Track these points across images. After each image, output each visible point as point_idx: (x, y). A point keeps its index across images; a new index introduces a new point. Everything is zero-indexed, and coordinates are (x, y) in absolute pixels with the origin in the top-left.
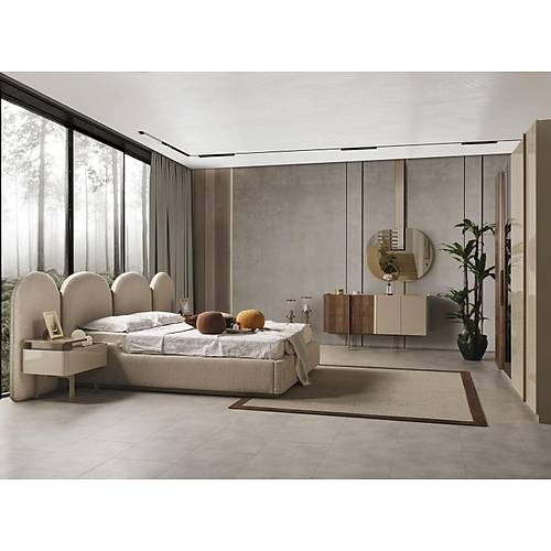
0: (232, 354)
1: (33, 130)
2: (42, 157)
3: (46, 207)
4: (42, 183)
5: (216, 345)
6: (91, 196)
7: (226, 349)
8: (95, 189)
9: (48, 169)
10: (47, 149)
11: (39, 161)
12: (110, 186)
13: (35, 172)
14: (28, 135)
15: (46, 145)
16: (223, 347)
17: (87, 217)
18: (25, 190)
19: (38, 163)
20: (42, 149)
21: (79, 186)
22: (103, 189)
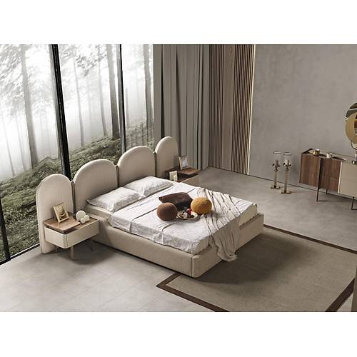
0: (169, 244)
1: (12, 54)
2: (24, 72)
3: (33, 112)
4: (27, 94)
5: (160, 236)
6: (83, 82)
7: (166, 241)
8: (86, 73)
9: (31, 80)
10: (28, 63)
11: (22, 77)
12: (104, 62)
13: (19, 88)
14: (6, 61)
15: (27, 60)
16: (164, 238)
17: (79, 101)
18: (10, 108)
19: (21, 80)
20: (24, 65)
21: (67, 79)
22: (96, 69)
